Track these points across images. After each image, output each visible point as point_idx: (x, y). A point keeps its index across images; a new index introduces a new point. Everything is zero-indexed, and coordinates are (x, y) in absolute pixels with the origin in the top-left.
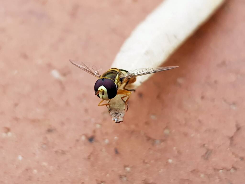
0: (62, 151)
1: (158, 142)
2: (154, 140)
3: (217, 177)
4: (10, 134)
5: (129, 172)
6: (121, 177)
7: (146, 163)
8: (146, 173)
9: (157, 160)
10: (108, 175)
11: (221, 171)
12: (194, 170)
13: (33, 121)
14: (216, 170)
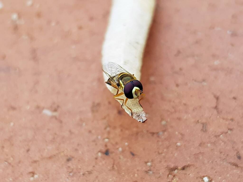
0: (88, 171)
1: (161, 133)
2: (157, 133)
3: (221, 142)
4: (36, 176)
5: (151, 166)
6: (147, 172)
7: (162, 153)
8: (165, 161)
9: (168, 148)
10: (136, 175)
11: (221, 136)
12: (201, 143)
13: (50, 158)
14: (217, 136)
